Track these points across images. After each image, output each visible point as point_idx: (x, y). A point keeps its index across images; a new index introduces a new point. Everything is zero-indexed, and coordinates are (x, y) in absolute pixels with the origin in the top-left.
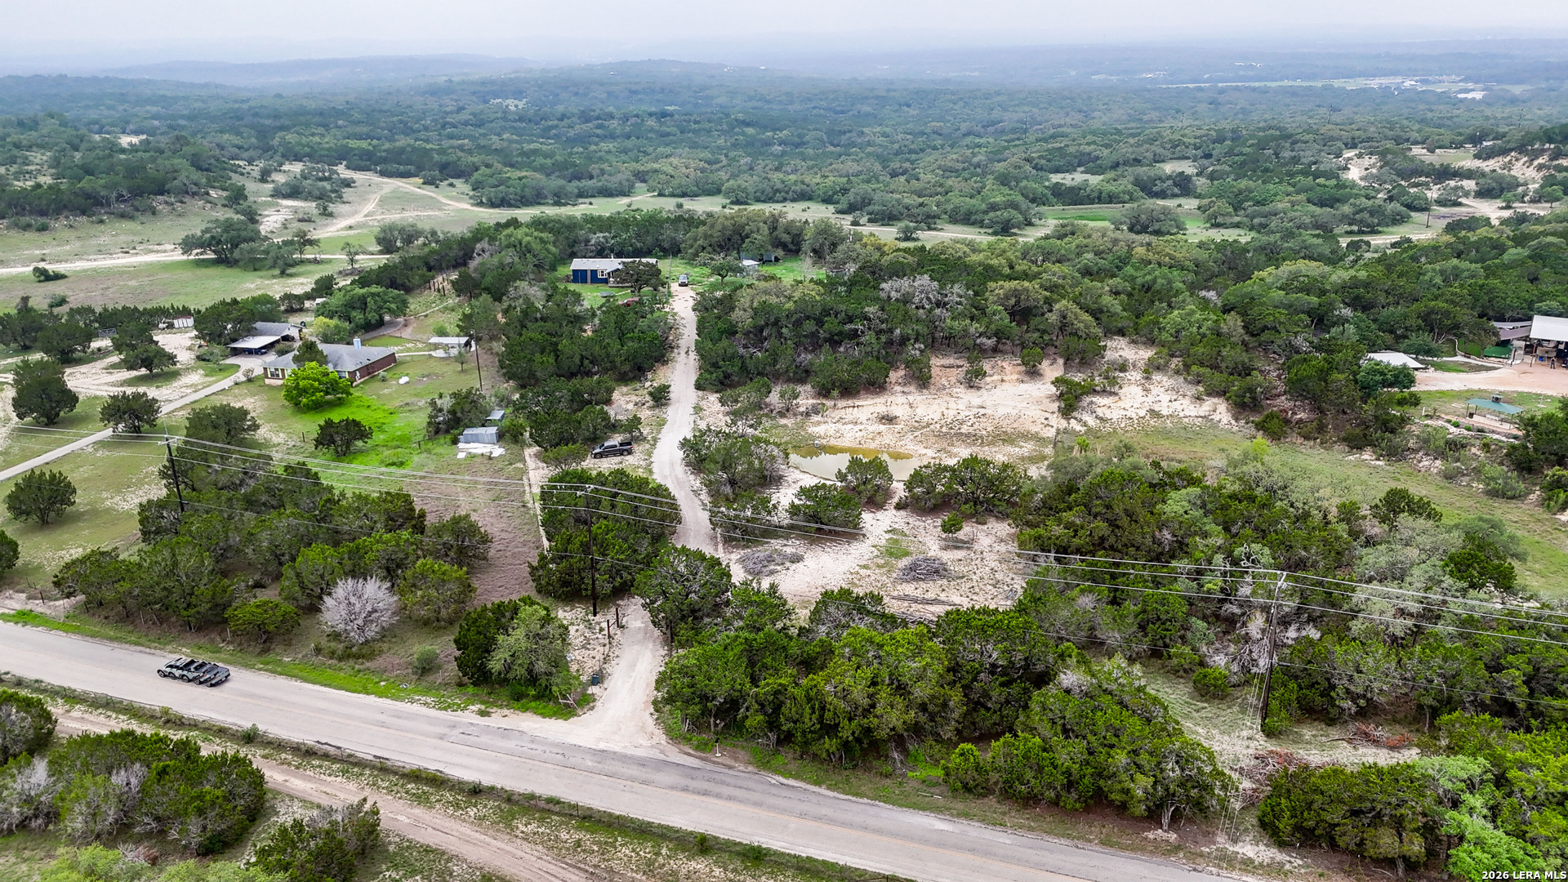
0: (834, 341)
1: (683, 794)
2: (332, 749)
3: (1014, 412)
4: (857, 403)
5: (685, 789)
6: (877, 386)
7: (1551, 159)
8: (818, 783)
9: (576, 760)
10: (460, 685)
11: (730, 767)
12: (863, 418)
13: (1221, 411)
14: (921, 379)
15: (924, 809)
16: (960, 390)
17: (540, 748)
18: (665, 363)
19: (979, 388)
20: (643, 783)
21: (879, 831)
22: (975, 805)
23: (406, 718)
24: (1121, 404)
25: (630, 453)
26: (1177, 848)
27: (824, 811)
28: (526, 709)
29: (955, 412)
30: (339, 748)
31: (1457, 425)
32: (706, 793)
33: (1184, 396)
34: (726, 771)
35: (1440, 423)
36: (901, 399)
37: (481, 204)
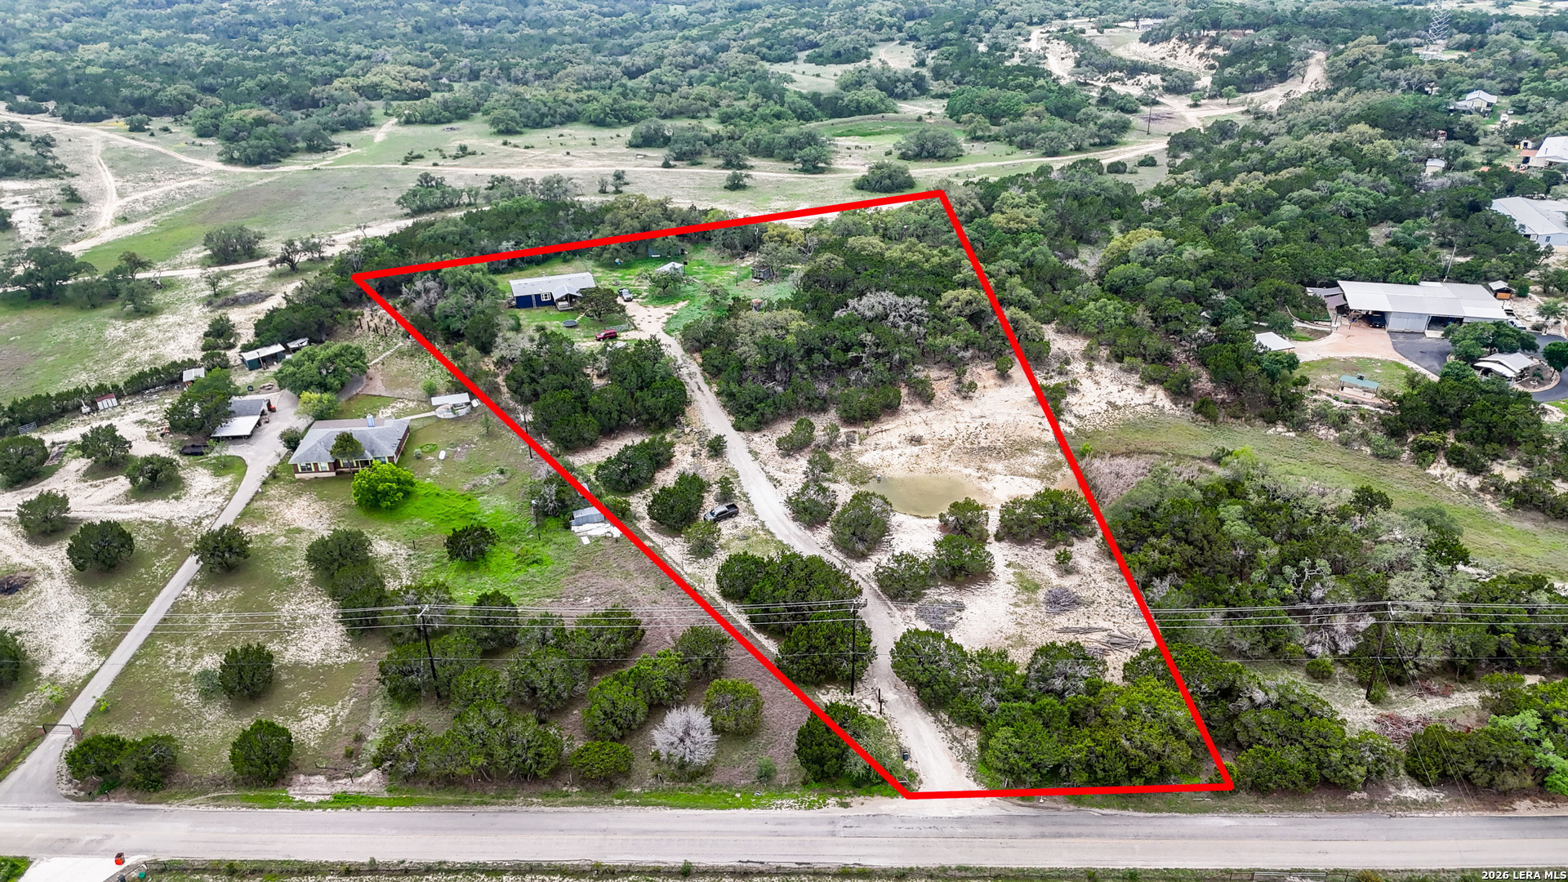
0: (841, 369)
1: (1043, 840)
2: (757, 865)
3: (1011, 419)
4: (884, 428)
5: (1043, 836)
6: (891, 408)
7: (1208, 48)
8: (1125, 808)
9: (948, 831)
10: (805, 783)
11: (1059, 810)
12: (895, 443)
13: (1163, 400)
14: (925, 396)
15: (1206, 812)
16: (956, 401)
17: (915, 826)
18: (689, 403)
19: (971, 398)
20: (1011, 837)
21: (1193, 837)
22: (1236, 801)
23: (790, 824)
24: (1085, 400)
25: (736, 514)
26: (1371, 804)
27: (1147, 830)
28: (871, 794)
29: (965, 425)
30: (762, 863)
31: (1337, 399)
32: (1059, 835)
33: (1127, 385)
34: (1057, 813)
35: (1324, 397)
36: (916, 418)
37: (231, 161)
